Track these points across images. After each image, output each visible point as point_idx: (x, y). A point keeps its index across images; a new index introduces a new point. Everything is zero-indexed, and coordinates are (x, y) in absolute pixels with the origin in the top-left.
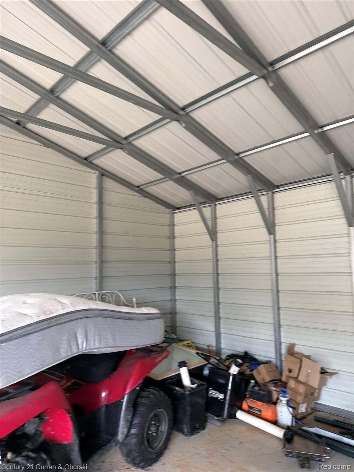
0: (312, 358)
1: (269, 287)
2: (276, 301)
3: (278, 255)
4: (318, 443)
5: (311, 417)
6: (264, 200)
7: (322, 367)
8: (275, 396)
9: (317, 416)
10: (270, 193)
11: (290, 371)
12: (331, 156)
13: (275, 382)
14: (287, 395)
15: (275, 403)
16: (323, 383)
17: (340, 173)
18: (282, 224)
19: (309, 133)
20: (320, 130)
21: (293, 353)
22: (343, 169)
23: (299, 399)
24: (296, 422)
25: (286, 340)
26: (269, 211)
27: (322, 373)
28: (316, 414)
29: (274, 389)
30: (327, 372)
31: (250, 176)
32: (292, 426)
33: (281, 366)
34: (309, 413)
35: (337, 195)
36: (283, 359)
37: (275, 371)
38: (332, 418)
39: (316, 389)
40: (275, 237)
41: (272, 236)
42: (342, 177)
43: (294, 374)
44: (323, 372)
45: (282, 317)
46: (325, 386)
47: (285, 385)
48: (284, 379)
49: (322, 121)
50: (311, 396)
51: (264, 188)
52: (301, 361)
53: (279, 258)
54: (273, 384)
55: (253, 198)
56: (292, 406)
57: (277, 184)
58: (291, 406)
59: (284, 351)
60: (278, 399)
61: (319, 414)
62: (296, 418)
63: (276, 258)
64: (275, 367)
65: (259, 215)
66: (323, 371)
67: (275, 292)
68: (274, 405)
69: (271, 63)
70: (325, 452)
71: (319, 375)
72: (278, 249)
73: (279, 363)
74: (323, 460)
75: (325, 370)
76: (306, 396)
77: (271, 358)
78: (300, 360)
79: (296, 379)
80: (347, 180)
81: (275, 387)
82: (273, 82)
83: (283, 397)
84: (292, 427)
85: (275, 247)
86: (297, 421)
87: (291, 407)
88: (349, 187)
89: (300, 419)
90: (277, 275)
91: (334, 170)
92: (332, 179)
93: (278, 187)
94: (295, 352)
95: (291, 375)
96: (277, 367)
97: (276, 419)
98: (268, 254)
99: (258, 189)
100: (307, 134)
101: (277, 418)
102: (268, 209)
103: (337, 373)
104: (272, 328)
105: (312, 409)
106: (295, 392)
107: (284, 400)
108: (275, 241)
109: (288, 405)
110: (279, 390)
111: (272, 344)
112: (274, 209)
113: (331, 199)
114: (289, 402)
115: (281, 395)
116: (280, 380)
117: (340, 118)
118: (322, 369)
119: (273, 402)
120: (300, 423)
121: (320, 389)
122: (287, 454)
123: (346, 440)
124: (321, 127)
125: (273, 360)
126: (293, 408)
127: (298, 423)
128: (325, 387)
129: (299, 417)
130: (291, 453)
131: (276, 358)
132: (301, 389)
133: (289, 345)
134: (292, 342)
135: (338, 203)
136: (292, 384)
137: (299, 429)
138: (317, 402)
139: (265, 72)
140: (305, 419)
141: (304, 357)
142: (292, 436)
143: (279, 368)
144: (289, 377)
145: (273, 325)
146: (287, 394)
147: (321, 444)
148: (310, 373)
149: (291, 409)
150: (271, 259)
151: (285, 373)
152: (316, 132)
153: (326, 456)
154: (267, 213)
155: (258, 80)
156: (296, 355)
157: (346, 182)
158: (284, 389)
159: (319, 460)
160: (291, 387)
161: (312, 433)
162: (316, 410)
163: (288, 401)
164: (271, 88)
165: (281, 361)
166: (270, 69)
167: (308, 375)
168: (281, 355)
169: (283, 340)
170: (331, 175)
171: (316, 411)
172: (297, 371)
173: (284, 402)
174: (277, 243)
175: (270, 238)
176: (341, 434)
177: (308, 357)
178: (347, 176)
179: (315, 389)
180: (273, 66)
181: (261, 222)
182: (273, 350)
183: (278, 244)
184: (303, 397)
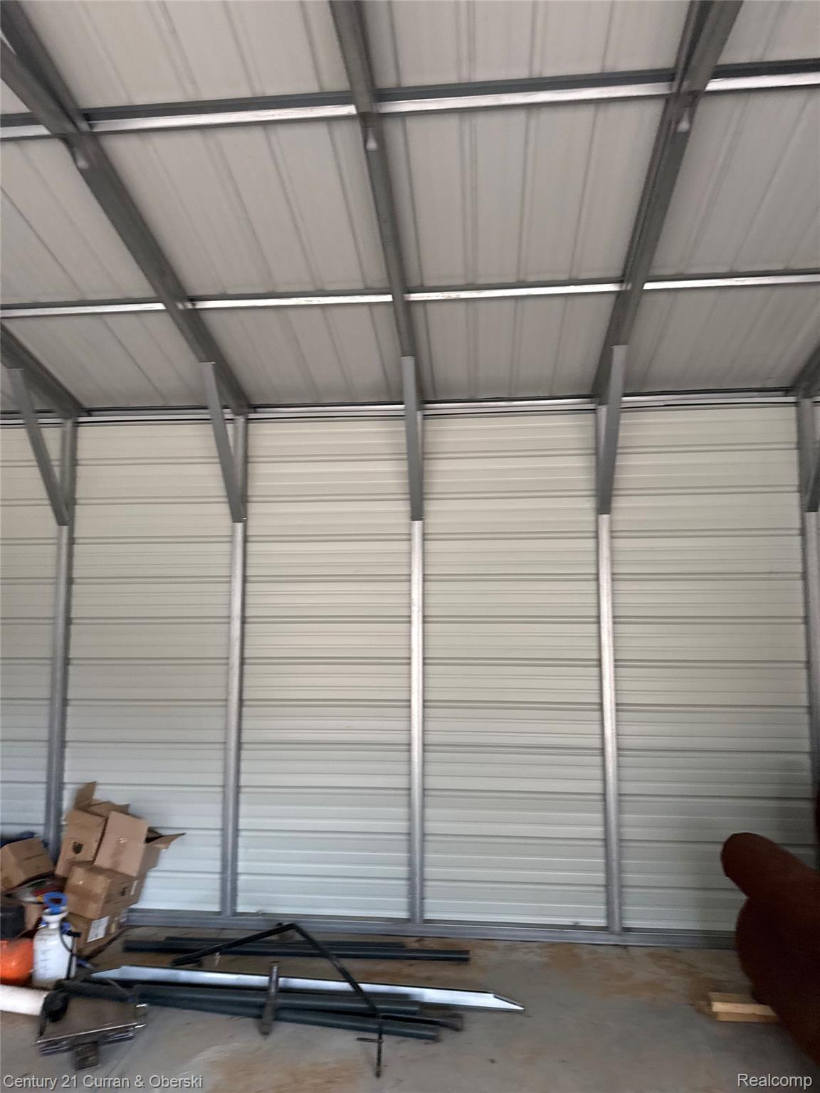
0: (131, 810)
1: (47, 652)
2: (59, 686)
3: (76, 574)
4: (122, 999)
5: (118, 945)
6: (53, 437)
7: (150, 826)
8: (32, 915)
9: (129, 938)
10: (69, 424)
11: (78, 848)
12: (208, 368)
13: (37, 883)
14: (63, 908)
15: (31, 935)
16: (150, 861)
17: (226, 407)
18: (90, 501)
19: (165, 305)
20: (189, 306)
21: (90, 805)
22: (231, 402)
23: (92, 909)
24: (79, 966)
25: (74, 776)
26: (62, 466)
27: (148, 840)
28: (128, 935)
29: (32, 899)
30: (161, 836)
31: (17, 372)
32: (68, 978)
33: (58, 841)
34: (112, 936)
35: (217, 455)
36: (64, 823)
37: (41, 855)
38: (162, 935)
39: (132, 877)
40: (71, 531)
41: (65, 528)
42: (228, 417)
43: (86, 855)
44: (153, 837)
45: (70, 722)
46: (154, 867)
47: (61, 884)
48: (60, 870)
49: (195, 287)
50: (122, 897)
51: (54, 407)
52: (106, 820)
53: (76, 580)
54: (31, 889)
55: (23, 428)
56: (73, 930)
57: (87, 405)
58: (70, 931)
59: (67, 803)
60: (40, 921)
61: (136, 934)
62: (79, 957)
63: (70, 581)
64: (42, 846)
65: (35, 473)
66: (152, 835)
67: (59, 664)
68: (28, 940)
69: (86, 112)
70: (137, 1015)
71: (142, 845)
72: (76, 562)
73: (51, 836)
74: (131, 1035)
75: (156, 833)
76: (108, 900)
77: (32, 825)
78: (103, 819)
79: (90, 866)
80: (237, 425)
81: (36, 893)
82: (88, 159)
83: (52, 914)
84: (67, 982)
85: (70, 556)
86: (81, 962)
87: (70, 933)
88: (240, 440)
89: (88, 958)
90: (68, 621)
91: (214, 399)
92: (207, 417)
93: (89, 412)
94: (93, 803)
95: (80, 857)
96: (46, 844)
97: (31, 971)
98: (50, 572)
99: (38, 408)
100: (160, 306)
101: (32, 968)
102: (62, 460)
103: (183, 834)
104: (43, 751)
105: (120, 926)
106: (85, 895)
107: (54, 921)
108: (72, 541)
109: (63, 930)
110: (42, 901)
111: (41, 790)
112: (74, 462)
113: (203, 460)
114: (65, 924)
115: (47, 910)
116: (51, 875)
117: (231, 292)
118: (151, 830)
119: (26, 931)
120: (88, 965)
121: (142, 877)
122: (47, 1048)
123: (185, 975)
124: (193, 300)
125: (40, 830)
126: (75, 935)
127: (84, 967)
128: (155, 871)
129: (87, 952)
130: (56, 1043)
131: (47, 824)
132: (100, 885)
133: (80, 787)
134: (90, 778)
135: (216, 469)
136: (79, 878)
137: (85, 981)
138: (133, 907)
139: (70, 128)
140: (102, 954)
141: (114, 810)
142: (66, 1002)
143: (51, 847)
144: (73, 864)
145: (46, 744)
146: (64, 905)
147: (130, 1000)
148: (124, 845)
149: (68, 940)
150: (57, 584)
151: (67, 854)
152: (180, 306)
153: (136, 1025)
154: (57, 471)
155: (48, 140)
156: (95, 809)
157: (236, 430)
158: (57, 895)
159: (122, 1037)
160: (78, 886)
161: (111, 982)
162: (128, 926)
163: (64, 920)
164: (82, 171)
165: (59, 828)
166: (84, 126)
167: (119, 850)
168: (59, 812)
169: (67, 777)
170: (205, 408)
171: (128, 929)
172: (95, 845)
173: (54, 926)
174: (75, 546)
175: (60, 531)
176: (177, 965)
177: (124, 810)
178: (237, 417)
179: (130, 879)
180: (91, 122)
181: (40, 491)
182: (40, 804)
183: (77, 548)
184: (101, 904)
